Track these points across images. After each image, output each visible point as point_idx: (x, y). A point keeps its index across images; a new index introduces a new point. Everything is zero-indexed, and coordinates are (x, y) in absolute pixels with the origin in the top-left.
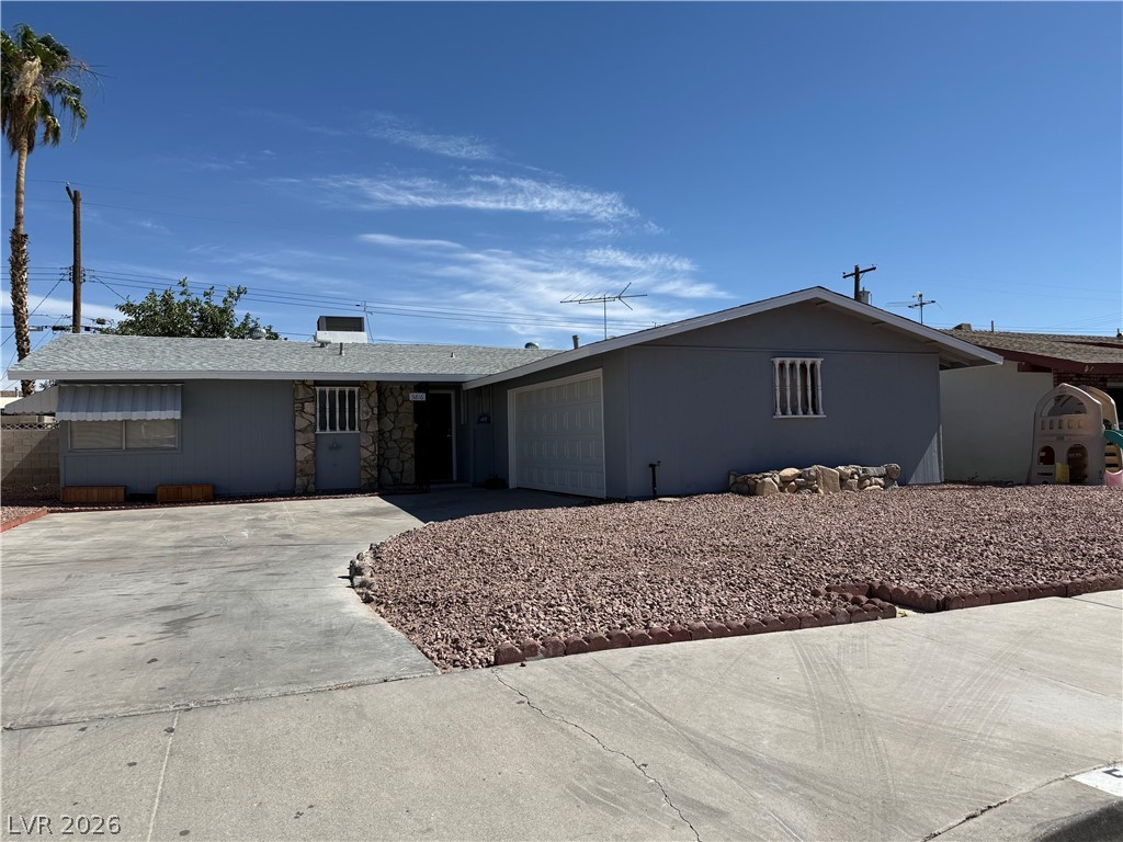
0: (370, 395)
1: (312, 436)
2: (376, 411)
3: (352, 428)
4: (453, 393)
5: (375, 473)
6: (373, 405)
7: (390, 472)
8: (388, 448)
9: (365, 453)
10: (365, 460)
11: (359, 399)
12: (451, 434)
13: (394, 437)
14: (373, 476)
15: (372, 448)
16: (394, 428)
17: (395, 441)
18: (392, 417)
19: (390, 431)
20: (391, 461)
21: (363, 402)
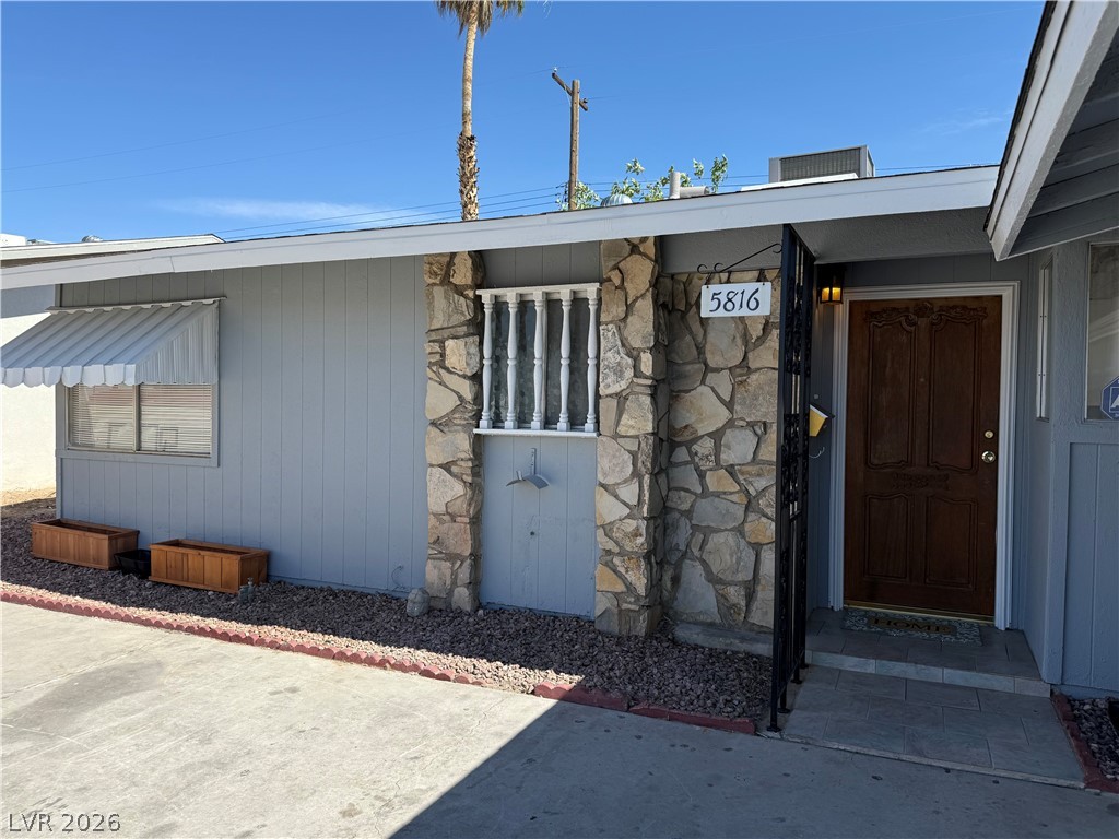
0: (629, 308)
1: (463, 444)
2: (647, 363)
3: (575, 422)
4: (1008, 292)
5: (639, 580)
6: (636, 343)
7: (713, 579)
8: (705, 493)
9: (609, 509)
10: (608, 529)
11: (598, 323)
12: (993, 445)
13: (728, 457)
14: (630, 588)
15: (630, 493)
16: (730, 424)
17: (731, 470)
18: (724, 384)
19: (717, 436)
20: (716, 540)
21: (609, 332)
